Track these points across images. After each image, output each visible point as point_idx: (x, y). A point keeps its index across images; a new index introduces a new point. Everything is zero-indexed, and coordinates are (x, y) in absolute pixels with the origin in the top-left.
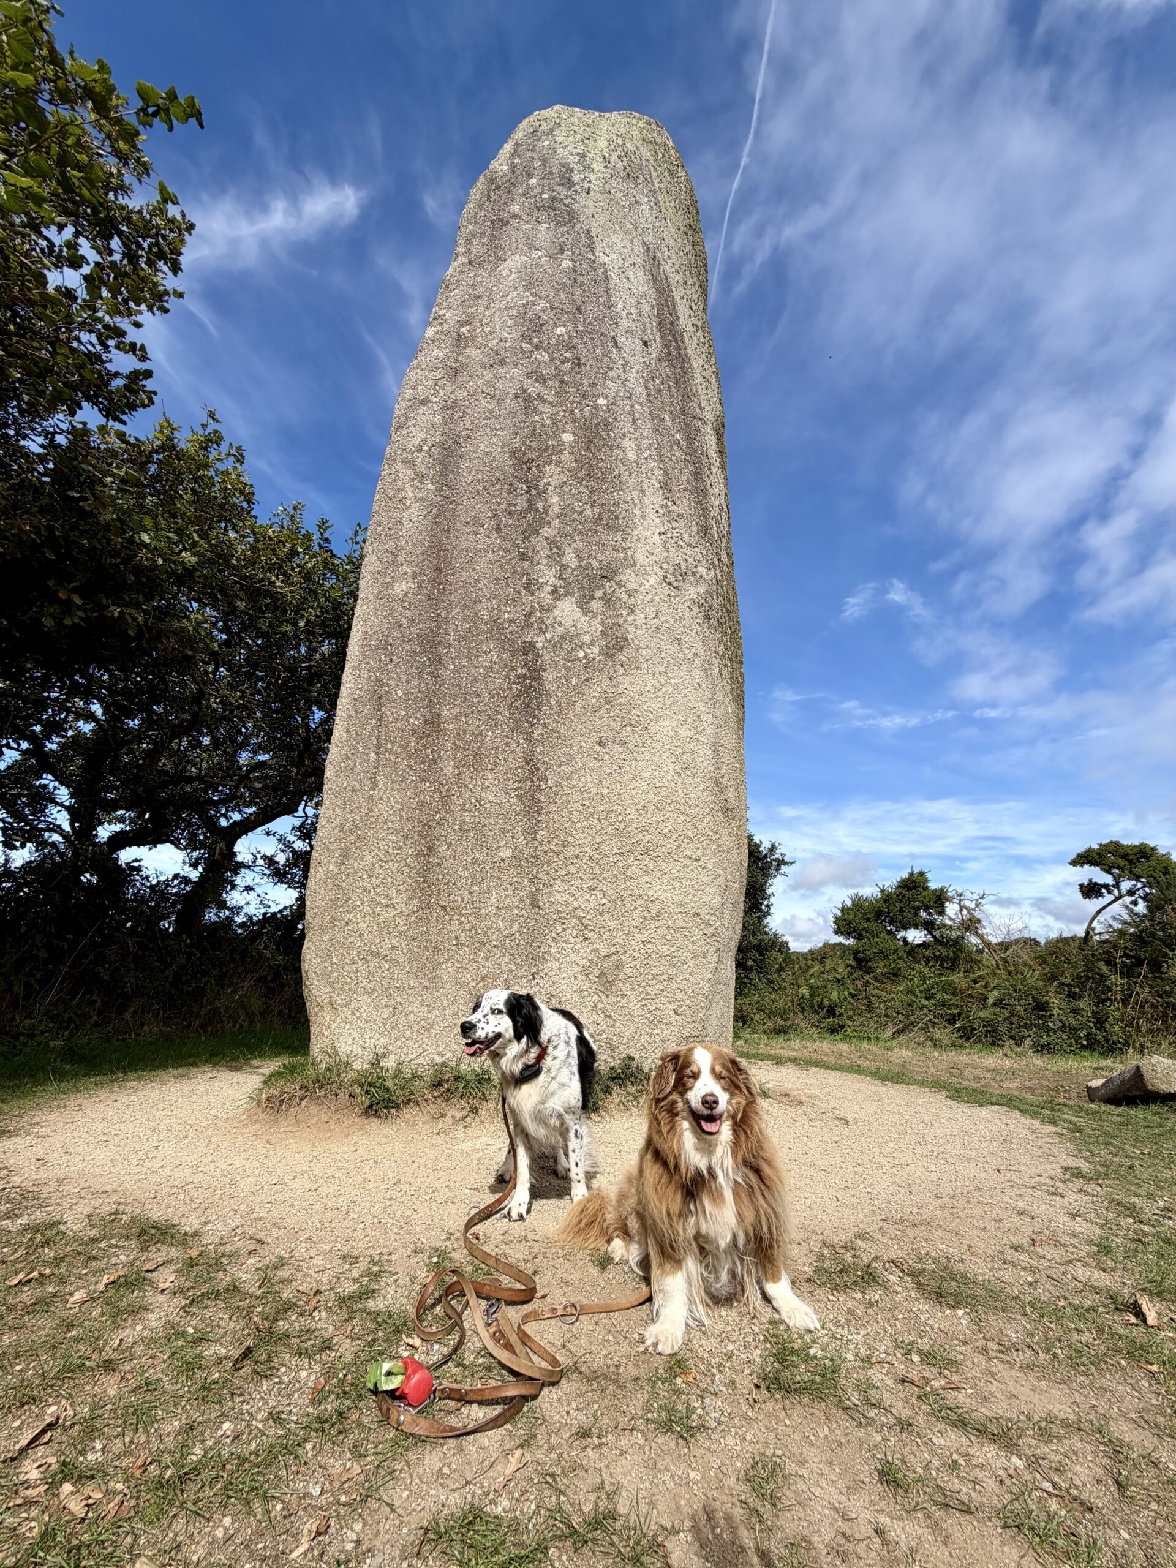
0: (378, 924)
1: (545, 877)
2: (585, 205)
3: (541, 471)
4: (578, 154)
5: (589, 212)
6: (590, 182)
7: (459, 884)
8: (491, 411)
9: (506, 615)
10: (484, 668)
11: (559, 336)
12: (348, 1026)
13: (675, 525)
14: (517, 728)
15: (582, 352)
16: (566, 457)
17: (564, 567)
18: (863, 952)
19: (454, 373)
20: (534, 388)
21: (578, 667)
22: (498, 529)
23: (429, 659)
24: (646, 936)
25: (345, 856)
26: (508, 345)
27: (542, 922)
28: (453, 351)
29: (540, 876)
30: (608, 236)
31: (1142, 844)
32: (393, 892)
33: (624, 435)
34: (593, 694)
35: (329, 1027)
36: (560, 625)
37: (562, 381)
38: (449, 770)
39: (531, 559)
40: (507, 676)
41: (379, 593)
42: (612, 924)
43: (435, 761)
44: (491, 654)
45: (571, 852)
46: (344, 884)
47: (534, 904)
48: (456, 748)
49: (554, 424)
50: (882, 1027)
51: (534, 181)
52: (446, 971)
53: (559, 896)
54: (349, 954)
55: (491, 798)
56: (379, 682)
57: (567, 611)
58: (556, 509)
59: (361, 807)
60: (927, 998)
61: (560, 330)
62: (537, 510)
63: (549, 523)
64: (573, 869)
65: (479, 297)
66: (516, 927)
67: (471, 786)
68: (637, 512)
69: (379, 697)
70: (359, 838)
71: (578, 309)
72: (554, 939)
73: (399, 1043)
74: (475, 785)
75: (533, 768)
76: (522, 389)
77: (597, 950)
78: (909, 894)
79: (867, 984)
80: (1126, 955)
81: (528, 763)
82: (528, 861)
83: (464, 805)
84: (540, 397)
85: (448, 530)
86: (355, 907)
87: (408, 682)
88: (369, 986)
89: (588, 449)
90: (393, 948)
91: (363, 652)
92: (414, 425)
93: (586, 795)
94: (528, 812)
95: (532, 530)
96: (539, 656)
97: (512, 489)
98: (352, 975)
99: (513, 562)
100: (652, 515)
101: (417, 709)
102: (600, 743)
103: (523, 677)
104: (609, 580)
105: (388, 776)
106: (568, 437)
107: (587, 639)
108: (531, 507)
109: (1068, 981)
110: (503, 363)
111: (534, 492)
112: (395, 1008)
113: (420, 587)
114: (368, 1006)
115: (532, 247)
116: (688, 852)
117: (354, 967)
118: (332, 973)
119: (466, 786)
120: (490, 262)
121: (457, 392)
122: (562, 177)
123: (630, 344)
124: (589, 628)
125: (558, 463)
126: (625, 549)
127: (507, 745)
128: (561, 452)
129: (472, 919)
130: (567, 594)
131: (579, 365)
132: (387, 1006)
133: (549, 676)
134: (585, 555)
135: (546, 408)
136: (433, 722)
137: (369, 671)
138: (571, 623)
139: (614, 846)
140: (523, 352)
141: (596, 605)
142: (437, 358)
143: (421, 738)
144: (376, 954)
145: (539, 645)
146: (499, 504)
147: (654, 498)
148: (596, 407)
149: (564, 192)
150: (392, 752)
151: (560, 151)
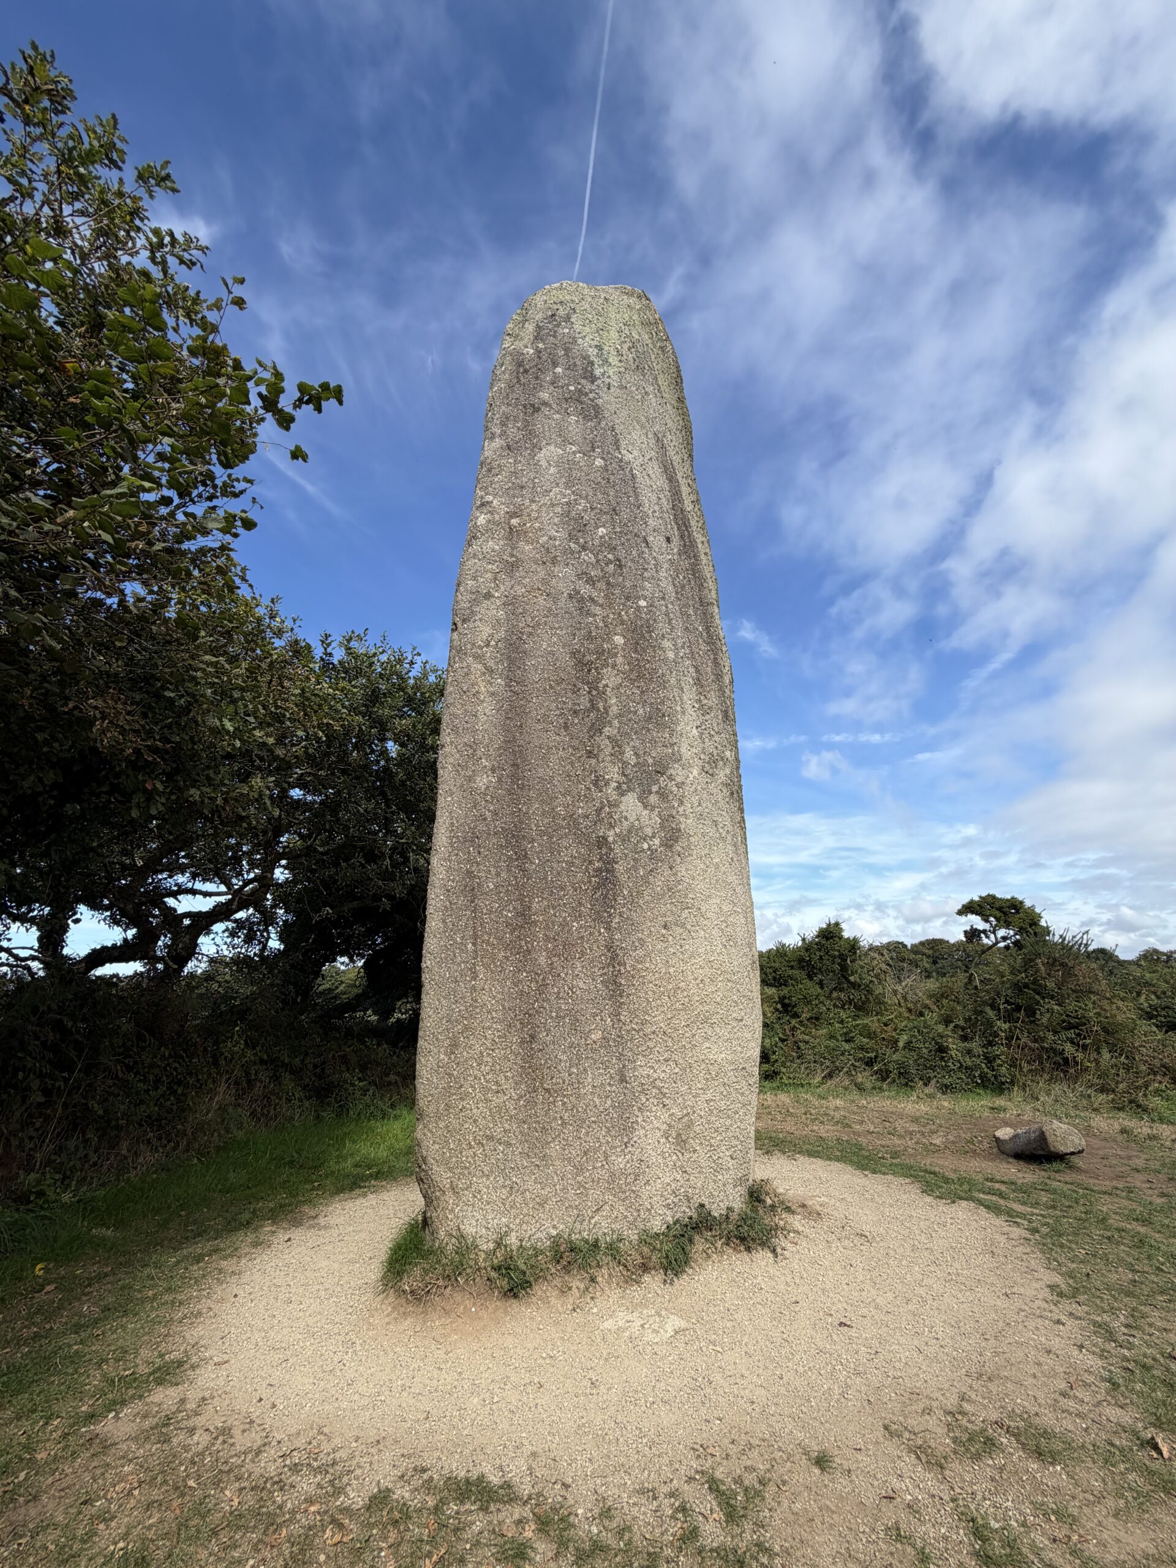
0: (490, 1110)
1: (630, 1054)
2: (607, 400)
3: (599, 673)
4: (596, 346)
5: (612, 408)
6: (609, 377)
7: (559, 1067)
8: (550, 610)
9: (580, 811)
10: (566, 862)
11: (601, 537)
12: (470, 1209)
13: (707, 717)
14: (598, 918)
15: (622, 553)
16: (620, 660)
17: (625, 764)
18: (789, 998)
19: (512, 567)
20: (585, 590)
21: (644, 858)
22: (566, 727)
23: (516, 853)
24: (709, 1096)
25: (454, 1045)
26: (557, 543)
27: (629, 1095)
28: (507, 545)
29: (625, 1053)
30: (630, 434)
31: (1013, 898)
32: (501, 1079)
33: (663, 636)
34: (658, 883)
35: (452, 1211)
36: (626, 818)
37: (608, 584)
38: (542, 960)
39: (596, 756)
40: (587, 869)
41: (462, 786)
42: (684, 1089)
43: (529, 952)
44: (571, 849)
45: (648, 1030)
46: (455, 1073)
47: (623, 1080)
48: (547, 939)
49: (606, 626)
50: (811, 1073)
51: (559, 370)
52: (554, 1150)
53: (642, 1070)
54: (465, 1140)
55: (581, 985)
56: (469, 873)
57: (630, 805)
58: (614, 710)
59: (464, 997)
60: (847, 1041)
61: (602, 531)
62: (598, 710)
63: (610, 722)
64: (651, 1044)
65: (522, 487)
66: (609, 1102)
67: (563, 975)
68: (679, 708)
69: (471, 890)
70: (466, 1028)
71: (614, 510)
72: (640, 1109)
73: (518, 1221)
74: (566, 974)
75: (613, 956)
76: (574, 590)
77: (673, 1114)
78: (827, 944)
79: (793, 1029)
80: (1007, 1002)
81: (609, 950)
82: (615, 1040)
83: (559, 993)
84: (592, 599)
85: (521, 726)
86: (467, 1094)
87: (498, 875)
88: (486, 1169)
89: (636, 651)
90: (505, 1131)
91: (451, 844)
92: (481, 620)
93: (657, 975)
94: (612, 996)
95: (596, 729)
96: (611, 850)
97: (576, 691)
98: (470, 1159)
99: (582, 759)
100: (691, 711)
101: (510, 901)
102: (665, 927)
103: (599, 870)
104: (663, 774)
105: (486, 966)
106: (619, 640)
107: (649, 831)
108: (593, 707)
109: (962, 1023)
110: (554, 560)
111: (594, 693)
112: (512, 1188)
113: (500, 780)
114: (488, 1188)
115: (566, 441)
116: (734, 1015)
117: (471, 1152)
118: (451, 1157)
119: (559, 975)
120: (526, 448)
121: (517, 588)
122: (585, 369)
123: (657, 541)
124: (650, 821)
125: (614, 666)
126: (672, 745)
127: (591, 934)
128: (615, 655)
129: (573, 1099)
130: (629, 790)
131: (620, 566)
132: (504, 1187)
133: (620, 868)
134: (641, 752)
135: (597, 610)
136: (524, 913)
137: (459, 863)
138: (635, 817)
139: (681, 1021)
140: (572, 552)
141: (653, 799)
142: (493, 550)
143: (515, 929)
144: (490, 1138)
145: (611, 839)
146: (564, 703)
147: (689, 696)
148: (638, 608)
149: (588, 386)
150: (488, 943)
151: (580, 341)
